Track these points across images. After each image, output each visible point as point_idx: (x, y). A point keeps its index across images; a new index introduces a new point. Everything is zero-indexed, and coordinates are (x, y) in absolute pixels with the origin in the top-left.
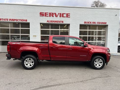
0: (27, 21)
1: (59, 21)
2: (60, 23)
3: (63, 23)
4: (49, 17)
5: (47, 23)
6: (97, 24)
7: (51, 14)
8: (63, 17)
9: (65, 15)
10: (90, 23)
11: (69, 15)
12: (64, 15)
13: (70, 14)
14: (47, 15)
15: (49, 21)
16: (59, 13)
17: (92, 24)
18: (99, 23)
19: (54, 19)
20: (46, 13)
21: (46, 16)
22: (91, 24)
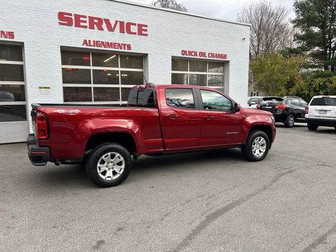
0: (13, 38)
1: (119, 44)
2: (123, 50)
3: (129, 51)
4: (88, 30)
5: (85, 46)
6: (207, 58)
7: (96, 21)
8: (129, 32)
9: (134, 29)
10: (193, 54)
11: (146, 30)
12: (132, 27)
13: (146, 26)
14: (82, 24)
15: (90, 41)
16: (117, 22)
17: (198, 57)
18: (213, 55)
19: (104, 36)
20: (77, 17)
21: (78, 25)
22: (196, 57)
